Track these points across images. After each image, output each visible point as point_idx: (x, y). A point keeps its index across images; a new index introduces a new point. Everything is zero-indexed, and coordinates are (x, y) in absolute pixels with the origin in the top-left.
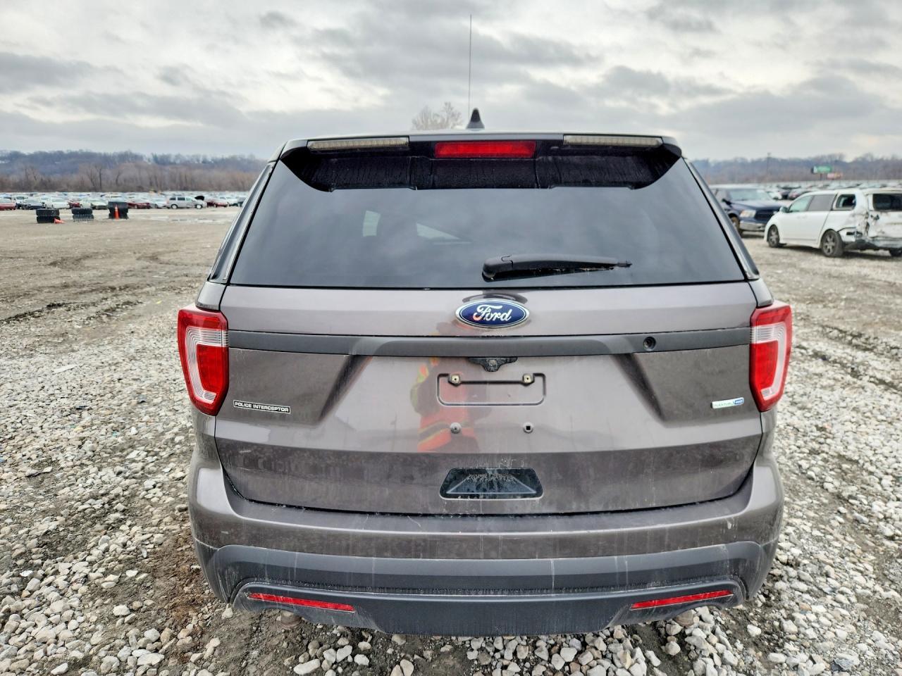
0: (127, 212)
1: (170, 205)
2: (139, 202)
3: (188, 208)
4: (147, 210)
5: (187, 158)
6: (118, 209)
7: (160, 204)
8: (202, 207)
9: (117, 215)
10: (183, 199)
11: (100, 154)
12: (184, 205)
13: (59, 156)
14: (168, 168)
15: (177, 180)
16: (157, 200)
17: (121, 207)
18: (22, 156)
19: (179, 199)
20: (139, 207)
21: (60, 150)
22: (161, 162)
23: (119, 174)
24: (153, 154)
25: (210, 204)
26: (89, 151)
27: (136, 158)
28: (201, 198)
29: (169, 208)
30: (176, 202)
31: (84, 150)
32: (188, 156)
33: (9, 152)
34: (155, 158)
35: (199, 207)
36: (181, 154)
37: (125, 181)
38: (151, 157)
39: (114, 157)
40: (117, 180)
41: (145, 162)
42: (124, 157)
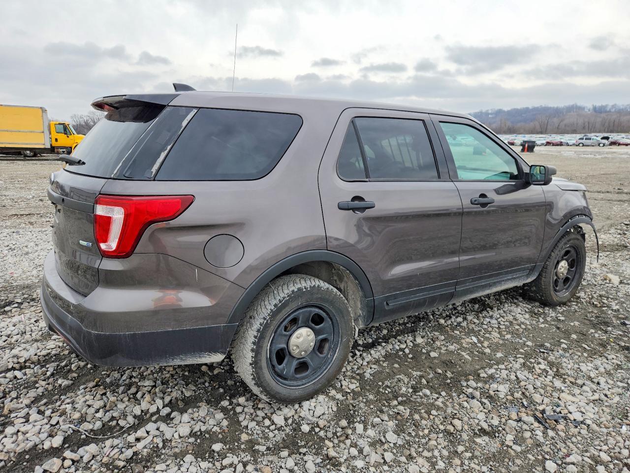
0: (534, 148)
1: (577, 144)
2: (554, 141)
3: (593, 146)
4: (559, 147)
5: (622, 107)
6: (528, 146)
7: (571, 142)
8: (604, 145)
9: (526, 149)
10: (590, 139)
11: (554, 108)
12: (590, 144)
13: (527, 110)
14: (603, 115)
15: (607, 124)
16: (569, 140)
17: (530, 144)
18: (504, 112)
19: (586, 139)
20: (554, 145)
21: (527, 106)
22: (598, 111)
23: (562, 121)
24: (593, 105)
25: (613, 143)
26: (546, 106)
27: (581, 108)
28: (607, 138)
29: (577, 146)
30: (584, 141)
31: (543, 106)
32: (623, 105)
33: (496, 109)
34: (595, 109)
35: (601, 145)
36: (617, 103)
37: (565, 126)
38: (591, 107)
39: (563, 109)
40: (559, 126)
41: (586, 112)
42: (570, 109)
